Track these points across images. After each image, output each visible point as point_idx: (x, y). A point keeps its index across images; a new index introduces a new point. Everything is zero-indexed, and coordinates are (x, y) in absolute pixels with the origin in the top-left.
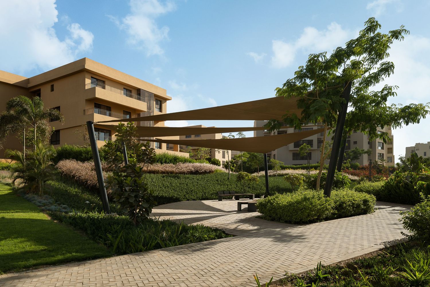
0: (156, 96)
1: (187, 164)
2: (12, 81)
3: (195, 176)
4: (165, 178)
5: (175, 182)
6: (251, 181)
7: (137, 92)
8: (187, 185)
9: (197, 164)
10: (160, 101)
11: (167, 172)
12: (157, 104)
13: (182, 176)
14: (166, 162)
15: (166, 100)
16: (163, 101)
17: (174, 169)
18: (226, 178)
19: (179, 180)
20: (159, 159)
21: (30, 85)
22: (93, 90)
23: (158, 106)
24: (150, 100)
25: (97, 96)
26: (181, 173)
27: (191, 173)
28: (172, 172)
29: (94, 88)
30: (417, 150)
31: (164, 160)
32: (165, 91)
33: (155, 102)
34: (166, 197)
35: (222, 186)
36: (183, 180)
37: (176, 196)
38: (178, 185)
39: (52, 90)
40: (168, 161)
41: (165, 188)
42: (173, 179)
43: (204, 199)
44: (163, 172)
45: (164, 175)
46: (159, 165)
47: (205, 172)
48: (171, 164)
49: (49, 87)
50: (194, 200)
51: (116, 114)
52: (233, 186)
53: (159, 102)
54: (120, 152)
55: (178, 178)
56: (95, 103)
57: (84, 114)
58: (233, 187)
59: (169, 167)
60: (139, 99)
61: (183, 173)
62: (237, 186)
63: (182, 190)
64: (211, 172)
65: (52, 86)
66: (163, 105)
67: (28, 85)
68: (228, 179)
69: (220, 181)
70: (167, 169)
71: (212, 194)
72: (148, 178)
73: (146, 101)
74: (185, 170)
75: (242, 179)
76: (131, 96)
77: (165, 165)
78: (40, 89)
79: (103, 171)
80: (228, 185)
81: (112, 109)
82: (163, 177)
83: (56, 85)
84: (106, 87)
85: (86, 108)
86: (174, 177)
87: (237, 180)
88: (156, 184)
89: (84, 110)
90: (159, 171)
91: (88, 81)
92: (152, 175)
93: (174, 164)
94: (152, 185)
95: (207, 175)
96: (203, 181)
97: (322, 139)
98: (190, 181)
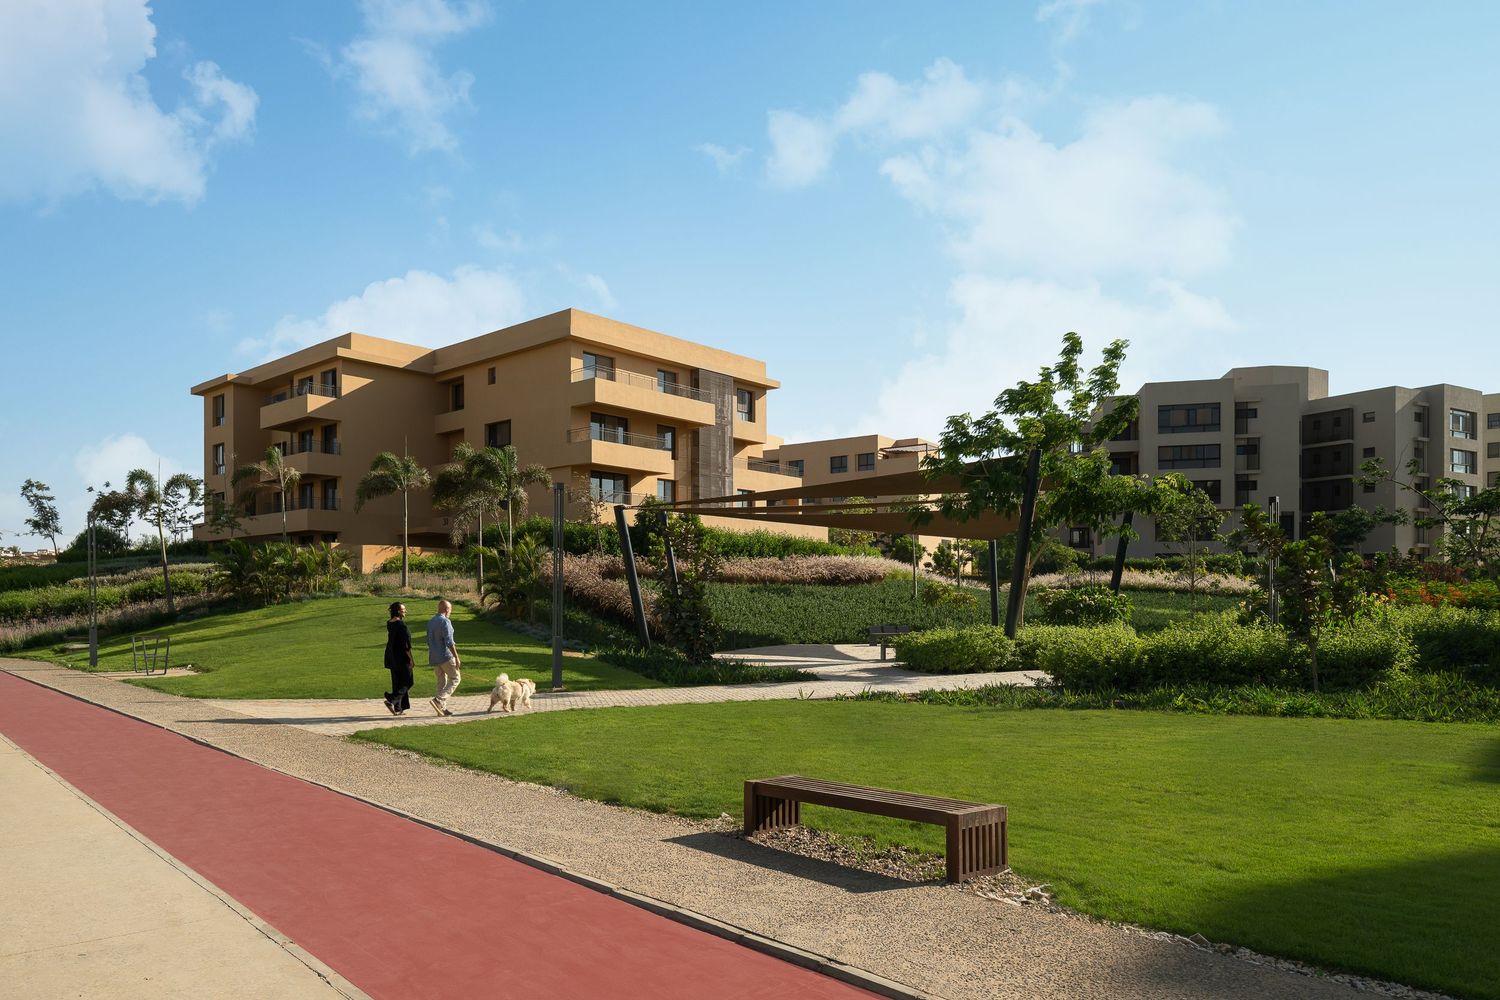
0: (737, 381)
1: (813, 560)
2: (402, 361)
3: (829, 591)
4: (756, 593)
5: (778, 602)
6: (959, 605)
7: (691, 376)
8: (805, 610)
9: (843, 559)
10: (750, 393)
11: (763, 580)
12: (741, 401)
13: (797, 589)
14: (761, 554)
15: (763, 389)
16: (757, 392)
17: (780, 571)
18: (908, 595)
19: (787, 599)
20: (746, 545)
21: (438, 369)
22: (590, 385)
23: (745, 408)
24: (722, 395)
25: (598, 399)
26: (795, 582)
27: (822, 581)
28: (773, 580)
29: (592, 381)
31: (757, 547)
32: (763, 364)
33: (735, 398)
34: (754, 634)
35: (891, 615)
36: (797, 600)
37: (775, 632)
38: (785, 609)
39: (492, 380)
40: (766, 550)
41: (754, 615)
42: (775, 597)
43: (839, 642)
44: (751, 580)
45: (754, 586)
46: (745, 560)
47: (857, 581)
48: (775, 560)
49: (482, 374)
50: (816, 642)
51: (642, 436)
52: (917, 614)
53: (747, 396)
54: (655, 532)
55: (788, 593)
56: (592, 413)
57: (569, 441)
58: (917, 618)
59: (767, 566)
60: (695, 396)
61: (802, 582)
62: (927, 615)
63: (791, 622)
64: (872, 578)
65: (492, 371)
66: (758, 403)
67: (435, 367)
68: (912, 596)
69: (890, 602)
70: (763, 572)
71: (860, 632)
72: (717, 592)
73: (713, 398)
74: (806, 574)
75: (935, 599)
76: (675, 392)
77: (758, 560)
78: (462, 378)
79: (639, 576)
80: (905, 613)
81: (631, 426)
82: (752, 592)
83: (501, 370)
84: (618, 371)
85: (573, 427)
86: (777, 592)
88: (734, 608)
89: (569, 432)
90: (742, 576)
91: (576, 364)
92: (727, 586)
93: (781, 558)
94: (726, 608)
95: (860, 587)
96: (847, 601)
97: (1252, 479)
98: (815, 602)
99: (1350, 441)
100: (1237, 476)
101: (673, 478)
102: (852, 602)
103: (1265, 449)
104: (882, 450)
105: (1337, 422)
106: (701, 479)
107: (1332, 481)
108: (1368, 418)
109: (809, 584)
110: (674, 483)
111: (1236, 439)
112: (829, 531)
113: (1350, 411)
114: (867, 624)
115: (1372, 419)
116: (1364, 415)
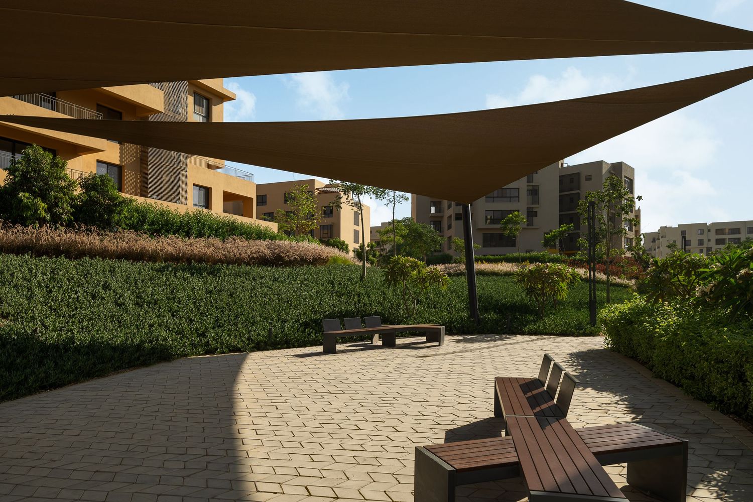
1: (257, 242)
3: (270, 272)
5: (193, 284)
6: (427, 285)
8: (231, 295)
9: (288, 243)
10: (208, 100)
11: (188, 258)
13: (230, 269)
14: (200, 235)
15: (221, 98)
16: (214, 100)
18: (356, 276)
19: (210, 280)
23: (202, 111)
26: (230, 261)
27: (263, 261)
28: (201, 259)
30: (662, 237)
31: (195, 229)
33: (191, 99)
35: (343, 299)
36: (224, 282)
38: (200, 294)
42: (192, 278)
46: (177, 239)
47: (303, 261)
52: (373, 298)
53: (204, 100)
58: (375, 301)
62: (384, 297)
63: (202, 314)
64: (317, 260)
66: (215, 109)
68: (362, 277)
69: (340, 284)
75: (399, 279)
77: (194, 240)
80: (359, 296)
86: (199, 271)
87: (386, 280)
93: (223, 240)
95: (305, 269)
96: (290, 283)
97: (535, 210)
98: (248, 284)
99: (579, 191)
100: (527, 207)
101: (117, 162)
102: (297, 284)
103: (542, 191)
104: (317, 189)
105: (572, 181)
106: (150, 166)
107: (570, 214)
108: (588, 178)
109: (248, 264)
110: (120, 168)
111: (527, 186)
112: (278, 225)
113: (578, 174)
114: (315, 312)
115: (590, 179)
116: (586, 176)
